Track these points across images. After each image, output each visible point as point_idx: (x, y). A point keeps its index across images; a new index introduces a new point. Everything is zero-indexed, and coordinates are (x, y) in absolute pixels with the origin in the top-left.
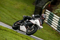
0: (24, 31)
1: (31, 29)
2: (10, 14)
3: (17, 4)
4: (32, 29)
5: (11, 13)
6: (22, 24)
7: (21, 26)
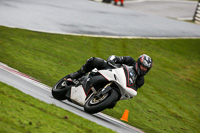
0: (79, 101)
1: (98, 95)
2: (163, 100)
3: (185, 68)
4: (101, 96)
5: (164, 97)
6: (77, 82)
7: (73, 88)
